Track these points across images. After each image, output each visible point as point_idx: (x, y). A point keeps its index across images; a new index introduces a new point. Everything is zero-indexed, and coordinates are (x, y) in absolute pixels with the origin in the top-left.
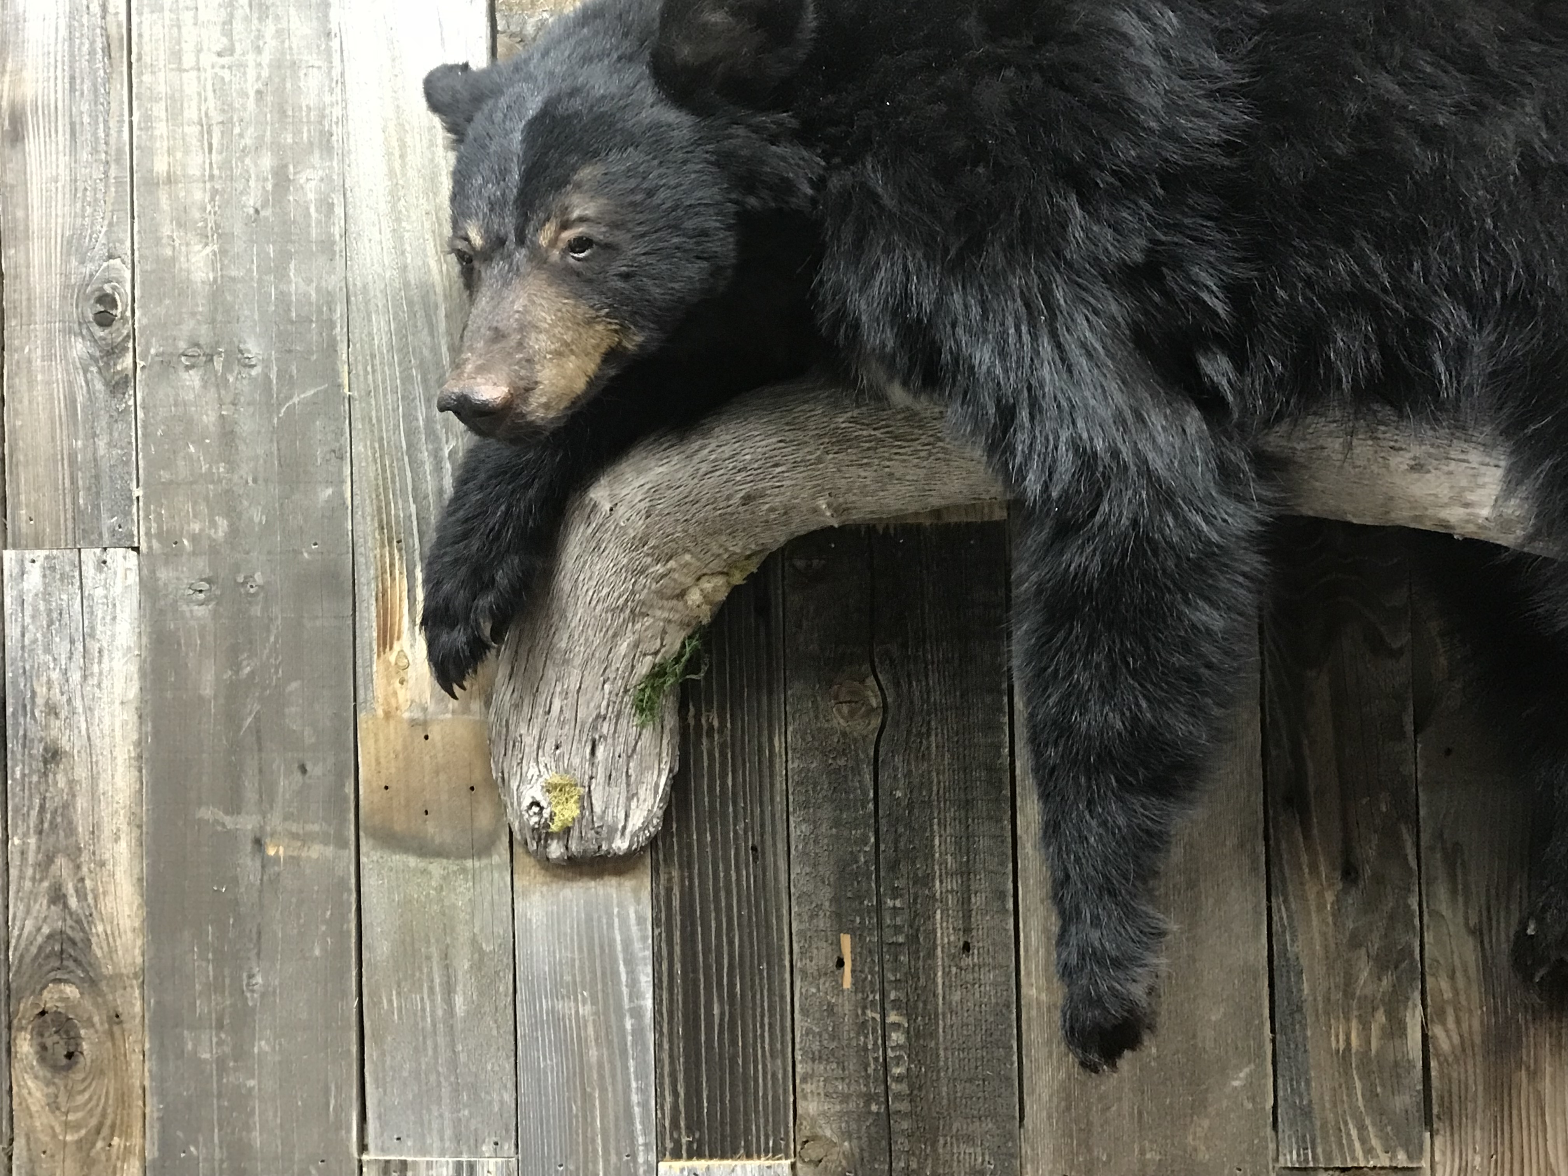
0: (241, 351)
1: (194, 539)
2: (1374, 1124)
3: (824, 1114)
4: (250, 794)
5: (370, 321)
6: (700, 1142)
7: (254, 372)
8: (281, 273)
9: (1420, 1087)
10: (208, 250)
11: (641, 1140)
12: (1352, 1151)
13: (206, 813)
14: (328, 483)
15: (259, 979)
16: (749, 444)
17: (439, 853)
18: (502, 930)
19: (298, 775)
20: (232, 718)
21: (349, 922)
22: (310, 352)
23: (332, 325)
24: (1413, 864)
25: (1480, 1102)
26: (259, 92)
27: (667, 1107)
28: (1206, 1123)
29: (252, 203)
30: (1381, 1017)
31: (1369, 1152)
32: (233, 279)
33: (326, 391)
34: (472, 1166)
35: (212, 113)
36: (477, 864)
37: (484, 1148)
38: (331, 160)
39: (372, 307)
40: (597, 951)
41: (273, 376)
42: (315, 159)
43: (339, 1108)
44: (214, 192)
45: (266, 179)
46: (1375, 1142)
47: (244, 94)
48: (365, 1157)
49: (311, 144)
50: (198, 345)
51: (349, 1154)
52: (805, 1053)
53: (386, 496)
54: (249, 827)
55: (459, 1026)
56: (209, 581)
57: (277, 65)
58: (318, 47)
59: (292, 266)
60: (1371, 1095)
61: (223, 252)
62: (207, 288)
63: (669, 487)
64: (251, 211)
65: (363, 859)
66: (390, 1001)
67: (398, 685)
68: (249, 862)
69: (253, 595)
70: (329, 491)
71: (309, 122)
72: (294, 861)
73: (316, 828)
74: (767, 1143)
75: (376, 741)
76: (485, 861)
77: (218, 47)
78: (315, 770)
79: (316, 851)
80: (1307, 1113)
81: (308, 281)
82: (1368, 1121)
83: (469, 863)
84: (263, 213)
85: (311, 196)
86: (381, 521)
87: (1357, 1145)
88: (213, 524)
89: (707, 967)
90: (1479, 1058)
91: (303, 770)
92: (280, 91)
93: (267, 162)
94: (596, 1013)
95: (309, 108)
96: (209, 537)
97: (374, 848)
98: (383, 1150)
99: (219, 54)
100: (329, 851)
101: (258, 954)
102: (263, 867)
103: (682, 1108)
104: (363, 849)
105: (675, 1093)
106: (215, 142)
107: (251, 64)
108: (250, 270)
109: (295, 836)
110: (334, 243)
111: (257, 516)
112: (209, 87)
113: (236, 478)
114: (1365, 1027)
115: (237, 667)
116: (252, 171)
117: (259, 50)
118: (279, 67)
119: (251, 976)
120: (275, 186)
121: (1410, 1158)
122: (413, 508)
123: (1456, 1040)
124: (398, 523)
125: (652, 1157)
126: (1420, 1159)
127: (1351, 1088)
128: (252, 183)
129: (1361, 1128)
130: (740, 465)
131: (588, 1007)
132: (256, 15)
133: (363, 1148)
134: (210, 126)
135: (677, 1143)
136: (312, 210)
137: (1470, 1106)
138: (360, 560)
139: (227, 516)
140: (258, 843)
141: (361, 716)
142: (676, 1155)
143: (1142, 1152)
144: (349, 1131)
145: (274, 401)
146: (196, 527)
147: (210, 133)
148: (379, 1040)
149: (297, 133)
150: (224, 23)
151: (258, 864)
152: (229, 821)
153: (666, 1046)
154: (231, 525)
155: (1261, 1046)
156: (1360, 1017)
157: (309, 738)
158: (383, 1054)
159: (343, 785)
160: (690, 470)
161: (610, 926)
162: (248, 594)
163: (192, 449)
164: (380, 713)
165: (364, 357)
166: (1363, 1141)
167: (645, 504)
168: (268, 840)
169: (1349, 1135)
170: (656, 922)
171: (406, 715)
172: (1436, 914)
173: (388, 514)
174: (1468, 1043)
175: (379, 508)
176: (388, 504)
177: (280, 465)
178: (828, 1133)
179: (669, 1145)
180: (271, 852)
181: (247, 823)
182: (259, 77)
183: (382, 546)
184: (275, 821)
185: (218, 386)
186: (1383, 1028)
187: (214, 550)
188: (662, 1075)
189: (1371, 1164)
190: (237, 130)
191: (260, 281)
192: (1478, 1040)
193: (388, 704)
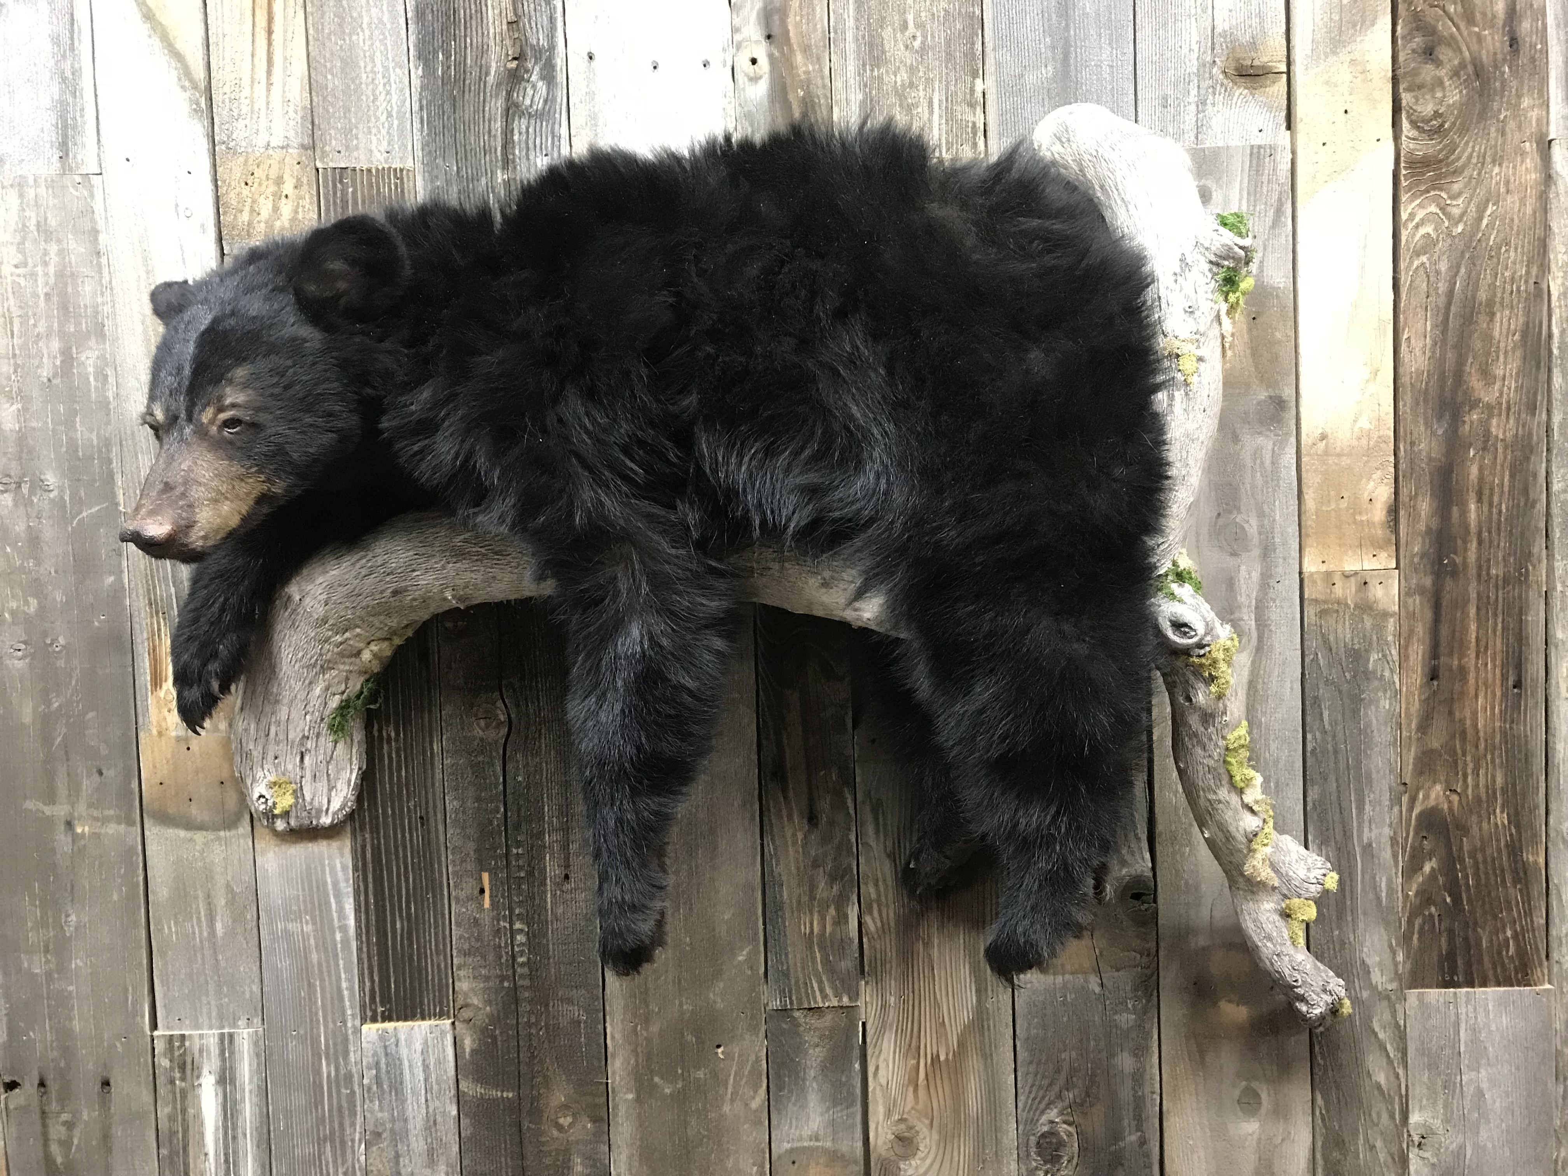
0: (42, 481)
1: (13, 613)
2: (828, 980)
3: (473, 990)
4: (62, 789)
5: (137, 458)
6: (390, 1010)
7: (52, 495)
8: (69, 424)
9: (857, 955)
10: (14, 407)
11: (349, 1012)
12: (815, 998)
13: (30, 805)
14: (111, 573)
15: (73, 918)
16: (394, 556)
17: (201, 827)
18: (247, 877)
19: (96, 777)
20: (46, 739)
21: (138, 876)
22: (95, 481)
23: (110, 461)
24: (852, 812)
25: (894, 964)
26: (47, 294)
27: (367, 990)
28: (722, 985)
29: (45, 374)
30: (832, 911)
31: (825, 997)
32: (33, 429)
33: (107, 507)
34: (231, 1036)
35: (13, 309)
36: (228, 834)
37: (240, 1023)
38: (105, 343)
39: (138, 448)
40: (315, 889)
41: (67, 498)
42: (92, 343)
43: (135, 1002)
44: (16, 367)
45: (55, 357)
46: (829, 991)
47: (35, 295)
48: (156, 1033)
49: (88, 331)
50: (9, 476)
51: (143, 1031)
52: (459, 951)
53: (153, 582)
54: (63, 813)
55: (220, 943)
56: (25, 643)
57: (60, 275)
58: (91, 262)
59: (78, 419)
60: (826, 961)
61: (25, 409)
62: (15, 435)
63: (340, 585)
64: (45, 380)
65: (147, 833)
66: (170, 928)
67: (166, 713)
68: (62, 837)
69: (58, 652)
70: (112, 579)
71: (86, 316)
72: (96, 836)
73: (112, 812)
74: (435, 1010)
75: (153, 752)
76: (233, 832)
77: (15, 262)
78: (109, 773)
79: (112, 829)
80: (786, 975)
81: (91, 430)
82: (824, 978)
83: (222, 833)
84: (54, 382)
85: (91, 370)
86: (150, 599)
87: (818, 993)
88: (27, 603)
89: (391, 896)
90: (893, 935)
91: (100, 773)
92: (63, 294)
93: (56, 345)
94: (316, 930)
95: (86, 306)
96: (24, 612)
97: (154, 825)
98: (169, 1028)
99: (16, 266)
100: (122, 827)
101: (72, 900)
102: (73, 841)
103: (377, 989)
104: (146, 826)
105: (372, 981)
106: (16, 329)
107: (40, 273)
108: (46, 423)
109: (96, 819)
110: (109, 403)
111: (59, 596)
112: (10, 289)
113: (42, 571)
114: (823, 919)
115: (48, 703)
116: (45, 351)
117: (45, 264)
118: (62, 276)
119: (67, 916)
120: (62, 362)
121: (850, 999)
122: (173, 590)
123: (879, 924)
124: (162, 600)
125: (358, 1022)
126: (856, 1000)
127: (814, 959)
128: (45, 360)
129: (820, 983)
130: (389, 571)
131: (310, 927)
132: (43, 239)
133: (154, 1026)
134: (11, 318)
135: (374, 1012)
136: (92, 379)
137: (888, 966)
138: (136, 626)
139: (36, 596)
140: (69, 825)
141: (141, 735)
142: (374, 1020)
143: (681, 1005)
144: (143, 1017)
145: (68, 515)
146: (14, 605)
147: (11, 323)
148: (163, 954)
149: (78, 324)
150: (19, 244)
151: (70, 839)
152: (47, 810)
153: (365, 949)
154: (39, 604)
155: (756, 934)
156: (819, 912)
157: (104, 751)
158: (166, 963)
159: (130, 783)
160: (354, 573)
161: (323, 872)
162: (54, 651)
163: (8, 550)
164: (155, 732)
165: (134, 483)
166: (822, 990)
167: (324, 596)
168: (76, 822)
169: (812, 987)
170: (355, 869)
171: (174, 734)
172: (866, 844)
173: (155, 594)
174: (886, 926)
175: (149, 590)
176: (154, 587)
177: (75, 560)
178: (476, 1002)
179: (369, 1013)
180: (79, 830)
181: (60, 810)
182: (47, 284)
183: (152, 617)
184: (81, 808)
185: (26, 506)
186: (833, 918)
187: (28, 621)
188: (363, 969)
189: (827, 1005)
190: (32, 322)
191: (54, 430)
192: (892, 924)
193: (160, 726)
